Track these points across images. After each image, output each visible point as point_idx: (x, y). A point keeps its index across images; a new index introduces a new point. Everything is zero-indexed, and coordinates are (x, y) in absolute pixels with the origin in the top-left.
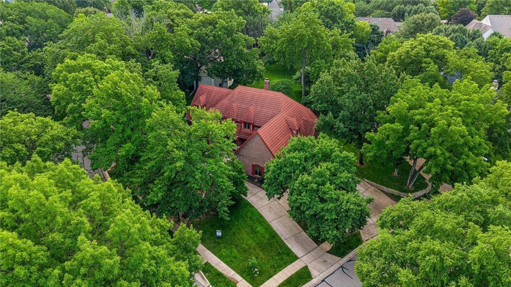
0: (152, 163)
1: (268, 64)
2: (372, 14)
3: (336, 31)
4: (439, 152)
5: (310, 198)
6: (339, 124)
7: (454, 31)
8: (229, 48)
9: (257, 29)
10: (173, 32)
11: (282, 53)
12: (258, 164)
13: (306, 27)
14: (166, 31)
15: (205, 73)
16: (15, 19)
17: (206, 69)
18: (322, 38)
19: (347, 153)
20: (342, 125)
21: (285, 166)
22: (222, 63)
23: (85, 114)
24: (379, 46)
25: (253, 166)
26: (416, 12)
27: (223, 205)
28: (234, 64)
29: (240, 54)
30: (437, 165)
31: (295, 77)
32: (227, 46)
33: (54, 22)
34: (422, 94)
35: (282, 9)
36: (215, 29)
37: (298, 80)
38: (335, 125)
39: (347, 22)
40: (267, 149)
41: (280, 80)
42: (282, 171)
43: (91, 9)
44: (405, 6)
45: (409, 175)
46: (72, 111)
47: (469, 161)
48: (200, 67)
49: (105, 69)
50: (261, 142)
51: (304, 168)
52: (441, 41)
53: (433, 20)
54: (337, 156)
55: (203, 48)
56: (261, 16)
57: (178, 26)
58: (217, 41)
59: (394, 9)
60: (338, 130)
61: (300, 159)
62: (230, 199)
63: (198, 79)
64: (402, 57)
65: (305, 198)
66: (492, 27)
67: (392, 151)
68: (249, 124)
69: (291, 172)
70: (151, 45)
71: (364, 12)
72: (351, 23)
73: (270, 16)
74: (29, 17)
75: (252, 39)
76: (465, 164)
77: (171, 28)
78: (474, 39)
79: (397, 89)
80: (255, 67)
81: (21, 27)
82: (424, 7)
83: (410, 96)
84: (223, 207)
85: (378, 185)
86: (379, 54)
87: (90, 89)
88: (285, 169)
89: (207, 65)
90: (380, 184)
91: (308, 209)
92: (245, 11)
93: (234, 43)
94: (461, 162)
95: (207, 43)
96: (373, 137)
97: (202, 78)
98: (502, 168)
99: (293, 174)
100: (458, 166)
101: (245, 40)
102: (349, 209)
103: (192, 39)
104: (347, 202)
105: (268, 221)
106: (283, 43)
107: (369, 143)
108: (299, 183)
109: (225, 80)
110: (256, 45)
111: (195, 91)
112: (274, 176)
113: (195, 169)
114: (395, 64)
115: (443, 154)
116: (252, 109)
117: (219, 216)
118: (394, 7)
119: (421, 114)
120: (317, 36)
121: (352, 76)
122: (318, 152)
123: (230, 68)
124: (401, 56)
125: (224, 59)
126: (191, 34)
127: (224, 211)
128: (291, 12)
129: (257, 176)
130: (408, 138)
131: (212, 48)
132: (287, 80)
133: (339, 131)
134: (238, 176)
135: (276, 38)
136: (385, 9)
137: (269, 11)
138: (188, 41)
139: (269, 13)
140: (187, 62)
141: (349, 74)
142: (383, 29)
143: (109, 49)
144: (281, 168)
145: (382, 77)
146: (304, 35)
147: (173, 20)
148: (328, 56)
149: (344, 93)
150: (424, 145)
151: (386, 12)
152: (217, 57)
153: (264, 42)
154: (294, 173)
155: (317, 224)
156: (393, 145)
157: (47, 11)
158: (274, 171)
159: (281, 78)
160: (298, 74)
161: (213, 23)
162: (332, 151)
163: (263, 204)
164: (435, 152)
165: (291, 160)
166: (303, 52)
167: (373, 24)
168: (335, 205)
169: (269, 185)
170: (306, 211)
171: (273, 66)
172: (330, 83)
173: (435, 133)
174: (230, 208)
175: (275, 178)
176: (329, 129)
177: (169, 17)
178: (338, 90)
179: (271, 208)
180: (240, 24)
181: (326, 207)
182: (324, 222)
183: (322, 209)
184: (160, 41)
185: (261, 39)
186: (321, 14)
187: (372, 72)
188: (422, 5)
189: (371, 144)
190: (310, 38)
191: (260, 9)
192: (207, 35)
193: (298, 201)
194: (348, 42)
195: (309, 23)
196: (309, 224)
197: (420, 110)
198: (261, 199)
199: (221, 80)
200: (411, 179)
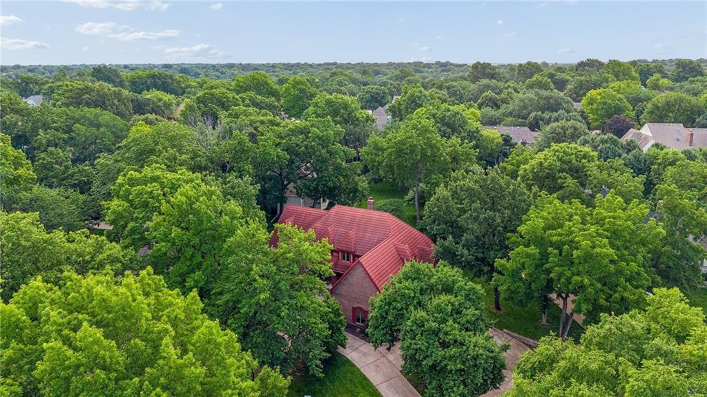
0: (227, 297)
1: (372, 183)
2: (503, 123)
3: (455, 140)
4: (586, 281)
5: (427, 342)
6: (461, 250)
7: (603, 141)
8: (324, 161)
9: (359, 141)
10: (255, 142)
11: (390, 168)
12: (360, 306)
13: (418, 136)
14: (247, 141)
15: (293, 192)
16: (60, 127)
17: (294, 187)
18: (439, 149)
19: (473, 284)
20: (466, 252)
21: (395, 300)
22: (315, 180)
23: (148, 235)
24: (510, 158)
25: (354, 309)
26: (557, 120)
27: (314, 357)
28: (330, 181)
29: (338, 168)
30: (586, 300)
31: (407, 198)
32: (322, 159)
33: (108, 131)
34: (559, 211)
35: (390, 117)
36: (307, 138)
37: (411, 201)
38: (458, 251)
39: (470, 131)
40: (371, 284)
41: (387, 200)
42: (391, 307)
43: (152, 117)
44: (543, 113)
45: (559, 322)
46: (133, 231)
47: (626, 295)
48: (287, 184)
49: (177, 181)
50: (364, 274)
51: (419, 303)
52: (581, 151)
53: (576, 129)
54: (461, 289)
55: (291, 162)
56: (364, 126)
57: (262, 135)
58: (309, 154)
59: (530, 116)
60: (461, 258)
61: (414, 291)
62: (323, 351)
63: (283, 200)
64: (535, 170)
65: (421, 342)
66: (653, 138)
67: (530, 284)
68: (349, 253)
69: (402, 309)
70: (227, 157)
71: (493, 120)
72: (474, 132)
73: (374, 125)
74: (78, 125)
75: (353, 152)
76: (623, 299)
77: (253, 137)
78: (629, 151)
79: (530, 206)
80: (356, 184)
81: (66, 136)
82: (566, 114)
83: (545, 214)
84: (315, 360)
85: (521, 336)
86: (509, 167)
87: (157, 204)
88: (394, 304)
89: (295, 182)
90: (523, 335)
91: (425, 358)
92: (345, 119)
93: (330, 155)
94: (617, 295)
95: (297, 155)
96: (504, 265)
97: (289, 199)
98: (661, 297)
99: (405, 311)
100: (615, 302)
101: (343, 151)
102: (477, 355)
103: (279, 150)
104: (475, 346)
105: (375, 384)
106: (390, 154)
107: (500, 273)
108: (412, 322)
109: (318, 201)
110: (357, 159)
111: (279, 216)
112: (381, 314)
113: (281, 305)
114: (528, 179)
115: (592, 285)
116: (352, 233)
117: (309, 372)
118: (529, 113)
119: (560, 235)
120: (432, 146)
121: (474, 190)
122: (436, 282)
123: (325, 185)
124: (534, 168)
125: (317, 174)
126: (278, 145)
127: (316, 366)
128: (400, 121)
129: (358, 324)
130: (547, 266)
131: (303, 161)
132: (396, 199)
133: (463, 259)
134: (335, 319)
135: (383, 150)
136: (518, 116)
137: (373, 120)
138: (274, 152)
139: (373, 121)
140: (270, 179)
141: (469, 189)
142: (517, 140)
143: (180, 160)
144: (390, 304)
145: (509, 193)
146: (415, 145)
147: (256, 129)
148: (446, 170)
149: (465, 212)
150: (568, 274)
151: (520, 120)
152: (309, 172)
153: (368, 154)
154: (407, 309)
155: (439, 380)
156: (531, 275)
157: (100, 119)
158: (380, 307)
159: (390, 198)
160: (411, 194)
161: (304, 132)
162: (454, 282)
163: (368, 362)
164: (582, 281)
165: (403, 291)
166: (415, 166)
167: (505, 134)
168: (459, 350)
169: (376, 328)
170: (422, 360)
171: (379, 185)
172: (448, 199)
173: (579, 257)
174: (324, 362)
175: (382, 317)
176: (451, 257)
177: (251, 125)
178: (458, 209)
179: (378, 366)
180: (337, 134)
181: (448, 354)
182: (447, 377)
183: (444, 358)
184: (240, 152)
185: (363, 150)
186: (437, 122)
187: (497, 186)
188: (564, 111)
189: (503, 275)
190: (423, 149)
191: (363, 117)
192: (297, 145)
193: (412, 347)
194: (469, 154)
195: (423, 131)
196: (428, 381)
197: (559, 230)
198: (365, 354)
199: (313, 201)
200: (564, 328)
